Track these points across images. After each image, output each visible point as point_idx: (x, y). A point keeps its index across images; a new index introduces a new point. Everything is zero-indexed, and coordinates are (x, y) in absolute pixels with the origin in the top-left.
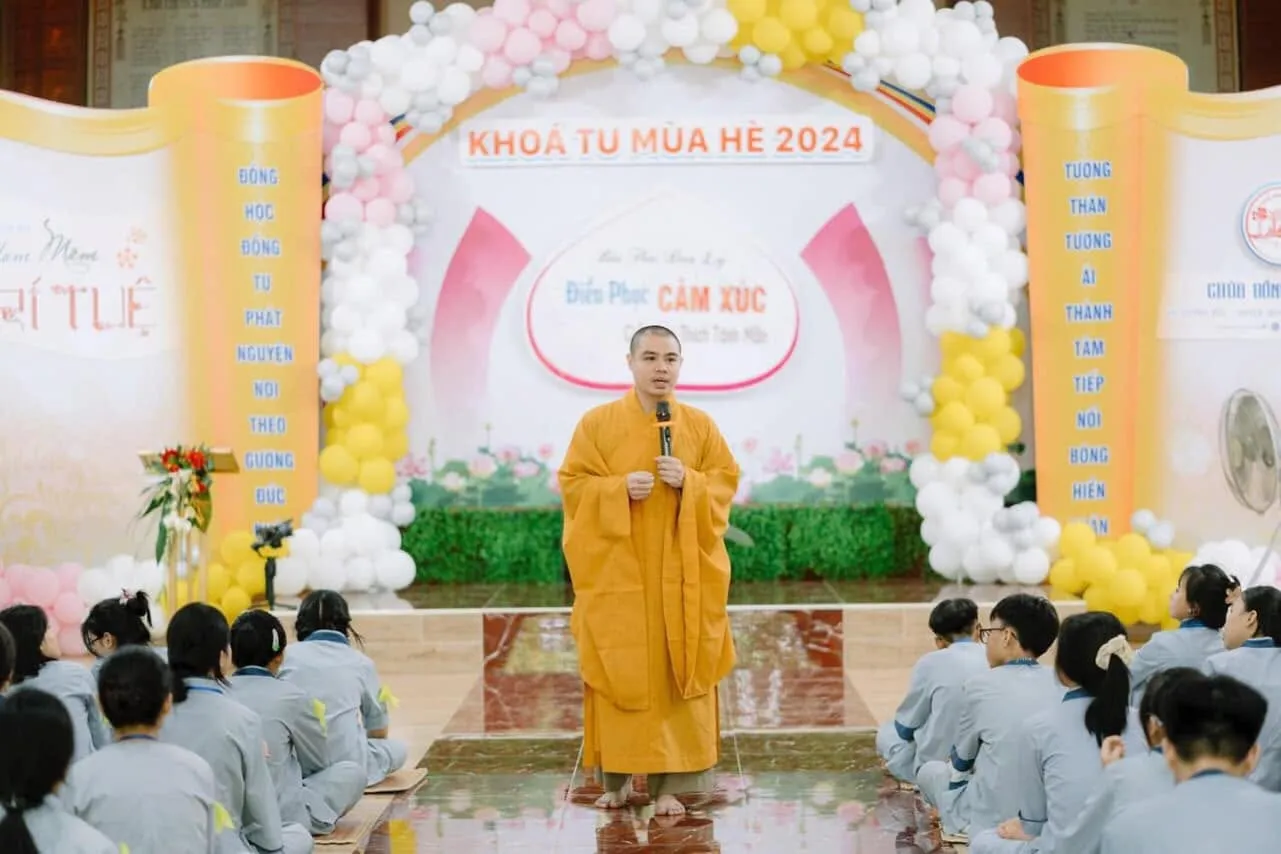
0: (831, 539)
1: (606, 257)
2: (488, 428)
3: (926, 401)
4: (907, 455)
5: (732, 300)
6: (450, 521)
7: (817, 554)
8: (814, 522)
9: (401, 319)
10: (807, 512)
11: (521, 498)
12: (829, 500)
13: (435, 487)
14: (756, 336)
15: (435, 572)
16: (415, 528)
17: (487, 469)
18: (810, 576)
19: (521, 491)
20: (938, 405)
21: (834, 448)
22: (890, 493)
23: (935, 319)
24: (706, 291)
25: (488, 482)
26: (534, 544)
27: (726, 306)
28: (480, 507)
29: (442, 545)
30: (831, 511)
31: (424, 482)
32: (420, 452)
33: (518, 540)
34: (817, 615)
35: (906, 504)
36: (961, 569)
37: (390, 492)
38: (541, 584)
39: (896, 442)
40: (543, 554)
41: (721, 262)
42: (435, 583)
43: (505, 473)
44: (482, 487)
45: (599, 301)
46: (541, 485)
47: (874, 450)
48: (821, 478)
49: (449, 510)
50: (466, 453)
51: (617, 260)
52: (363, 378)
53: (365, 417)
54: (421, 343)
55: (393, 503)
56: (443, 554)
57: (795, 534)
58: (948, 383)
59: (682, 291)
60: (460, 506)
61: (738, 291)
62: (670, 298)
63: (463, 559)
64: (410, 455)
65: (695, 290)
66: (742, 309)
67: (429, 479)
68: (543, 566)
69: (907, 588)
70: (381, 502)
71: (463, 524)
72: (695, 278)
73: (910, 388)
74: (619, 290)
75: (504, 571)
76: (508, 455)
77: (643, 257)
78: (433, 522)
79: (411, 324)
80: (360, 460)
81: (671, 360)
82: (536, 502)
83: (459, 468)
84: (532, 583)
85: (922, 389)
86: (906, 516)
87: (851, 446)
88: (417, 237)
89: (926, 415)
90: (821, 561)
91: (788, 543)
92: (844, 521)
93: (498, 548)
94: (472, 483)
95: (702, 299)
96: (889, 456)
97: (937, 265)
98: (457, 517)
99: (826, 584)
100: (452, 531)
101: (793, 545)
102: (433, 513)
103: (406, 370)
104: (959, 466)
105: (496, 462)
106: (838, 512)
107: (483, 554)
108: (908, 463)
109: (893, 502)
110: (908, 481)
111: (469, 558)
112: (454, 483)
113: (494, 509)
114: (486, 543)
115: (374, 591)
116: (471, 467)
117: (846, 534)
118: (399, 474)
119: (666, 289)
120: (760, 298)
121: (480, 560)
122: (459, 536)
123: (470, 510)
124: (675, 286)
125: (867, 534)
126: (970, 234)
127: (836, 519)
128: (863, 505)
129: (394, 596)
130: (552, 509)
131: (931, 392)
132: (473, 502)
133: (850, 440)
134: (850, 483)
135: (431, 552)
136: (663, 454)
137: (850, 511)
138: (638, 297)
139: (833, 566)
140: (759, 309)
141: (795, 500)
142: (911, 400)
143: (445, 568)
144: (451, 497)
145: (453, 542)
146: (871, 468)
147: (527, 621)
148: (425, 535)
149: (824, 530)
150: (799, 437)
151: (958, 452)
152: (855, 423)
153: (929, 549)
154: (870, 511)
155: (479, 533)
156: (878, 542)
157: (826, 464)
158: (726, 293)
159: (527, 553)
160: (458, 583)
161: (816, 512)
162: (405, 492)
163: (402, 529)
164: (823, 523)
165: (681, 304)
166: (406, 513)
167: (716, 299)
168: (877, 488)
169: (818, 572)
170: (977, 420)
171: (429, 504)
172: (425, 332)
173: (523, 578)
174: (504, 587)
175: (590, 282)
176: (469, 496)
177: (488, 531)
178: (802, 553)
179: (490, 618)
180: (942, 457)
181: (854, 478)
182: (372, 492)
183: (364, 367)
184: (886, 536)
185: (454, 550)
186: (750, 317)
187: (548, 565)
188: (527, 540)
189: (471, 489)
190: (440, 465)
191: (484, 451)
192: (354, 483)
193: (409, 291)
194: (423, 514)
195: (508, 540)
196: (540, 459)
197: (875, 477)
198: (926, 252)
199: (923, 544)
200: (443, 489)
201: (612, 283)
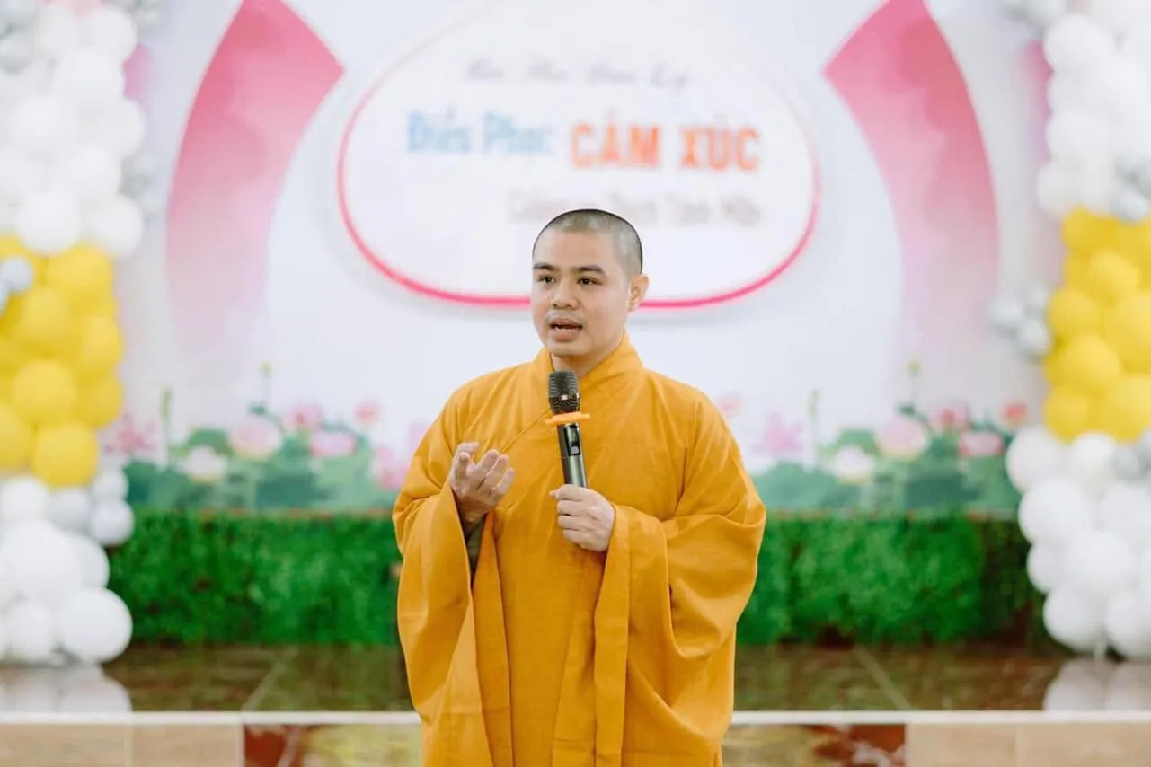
0: (869, 574)
1: (479, 70)
2: (266, 371)
3: (1035, 335)
4: (1003, 424)
5: (701, 150)
6: (197, 535)
7: (843, 599)
8: (839, 544)
9: (114, 178)
10: (827, 525)
11: (324, 495)
12: (866, 505)
13: (171, 475)
14: (742, 212)
15: (170, 624)
16: (133, 548)
17: (262, 443)
18: (832, 639)
19: (324, 481)
20: (1058, 342)
21: (876, 414)
22: (974, 494)
23: (1054, 187)
24: (655, 133)
25: (267, 466)
26: (344, 576)
27: (690, 160)
28: (251, 511)
29: (182, 577)
30: (872, 524)
31: (151, 467)
32: (145, 412)
33: (317, 570)
34: (861, 733)
35: (1002, 514)
36: (1103, 634)
37: (87, 484)
38: (356, 647)
39: (987, 403)
40: (361, 597)
41: (681, 81)
42: (171, 643)
43: (294, 450)
44: (255, 476)
45: (465, 148)
46: (360, 474)
47: (948, 417)
48: (853, 467)
49: (196, 515)
50: (226, 415)
51: (496, 75)
52: (41, 280)
53: (44, 350)
54: (148, 220)
55: (94, 502)
56: (183, 592)
57: (807, 564)
58: (1075, 303)
59: (611, 132)
60: (216, 508)
61: (711, 133)
62: (591, 145)
63: (219, 600)
64: (127, 418)
65: (635, 132)
66: (718, 165)
67: (160, 458)
68: (360, 615)
69: (1008, 668)
70: (74, 501)
71: (220, 541)
72: (635, 108)
73: (1008, 310)
74: (501, 131)
75: (291, 622)
76: (300, 419)
77: (543, 71)
78: (167, 538)
79: (131, 185)
80: (35, 427)
81: (585, 281)
82: (349, 502)
83: (214, 441)
84: (340, 646)
85: (1029, 311)
86: (1002, 534)
87: (908, 410)
88: (143, 30)
89: (1036, 359)
90: (849, 612)
91: (794, 581)
92: (894, 543)
93: (281, 583)
94: (236, 468)
95: (646, 146)
96: (973, 427)
97: (1057, 89)
98: (210, 528)
99: (861, 654)
100: (199, 551)
101: (805, 583)
102: (167, 522)
103: (120, 268)
104: (1096, 449)
105: (282, 430)
106: (885, 524)
107: (256, 593)
108: (1007, 441)
109: (979, 509)
110: (1004, 475)
111: (231, 600)
112: (205, 467)
113: (275, 513)
114: (261, 573)
115: (58, 661)
116: (235, 440)
117: (896, 565)
118: (108, 449)
119: (584, 129)
120: (750, 148)
121: (248, 602)
122: (212, 561)
123: (232, 515)
124: (598, 121)
125: (934, 564)
126: (1119, 39)
127: (880, 541)
128: (926, 514)
129: (97, 673)
130: (378, 515)
131: (1046, 316)
132: (238, 502)
133: (905, 397)
134: (902, 476)
135: (162, 588)
136: (568, 480)
137: (905, 525)
138: (532, 142)
139: (871, 621)
140: (748, 165)
141: (806, 505)
142: (1010, 333)
143: (187, 616)
144: (199, 492)
145: (202, 572)
146: (942, 449)
147: (318, 739)
148: (155, 558)
149: (858, 559)
150: (816, 395)
151: (1094, 424)
152: (914, 370)
153: (1042, 598)
154: (940, 526)
155: (247, 556)
156: (952, 580)
157: (864, 441)
158: (690, 137)
159: (333, 594)
160: (209, 644)
161: (844, 528)
162: (114, 483)
163: (111, 551)
164: (858, 547)
165: (610, 155)
166: (117, 520)
167: (671, 147)
168: (951, 486)
169: (846, 630)
170: (1129, 367)
171: (162, 503)
172: (157, 199)
173: (324, 636)
174: (292, 652)
175: (451, 114)
176: (234, 490)
177: (265, 554)
178: (819, 597)
179: (256, 732)
180: (1067, 434)
181: (913, 466)
182: (57, 483)
183: (43, 261)
184: (965, 572)
185: (203, 585)
186: (733, 181)
187: (370, 615)
188: (331, 571)
189: (235, 479)
190: (180, 434)
191: (259, 411)
192: (25, 467)
193: (128, 124)
194: (149, 523)
195: (299, 567)
196: (357, 426)
197: (948, 466)
198: (1038, 65)
199: (1030, 588)
200: (183, 479)
201: (490, 117)
